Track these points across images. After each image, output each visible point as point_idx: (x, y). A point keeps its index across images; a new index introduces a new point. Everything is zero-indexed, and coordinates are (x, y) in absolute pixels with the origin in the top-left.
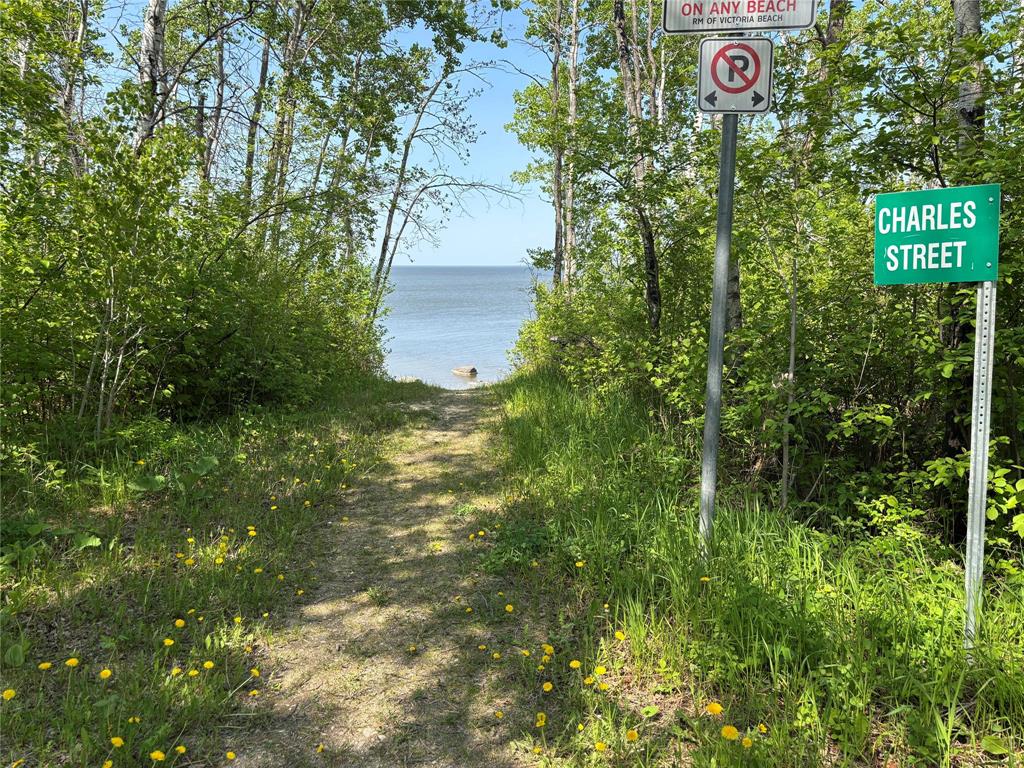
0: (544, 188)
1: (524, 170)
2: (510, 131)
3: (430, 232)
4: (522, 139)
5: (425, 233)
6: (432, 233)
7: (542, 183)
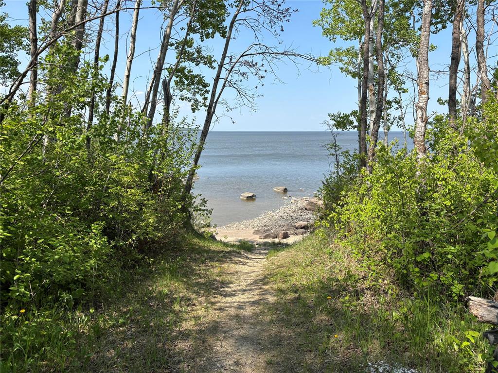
0: (342, 68)
1: (326, 55)
2: (316, 25)
3: (249, 99)
4: (326, 32)
5: (245, 100)
6: (251, 100)
7: (341, 65)
